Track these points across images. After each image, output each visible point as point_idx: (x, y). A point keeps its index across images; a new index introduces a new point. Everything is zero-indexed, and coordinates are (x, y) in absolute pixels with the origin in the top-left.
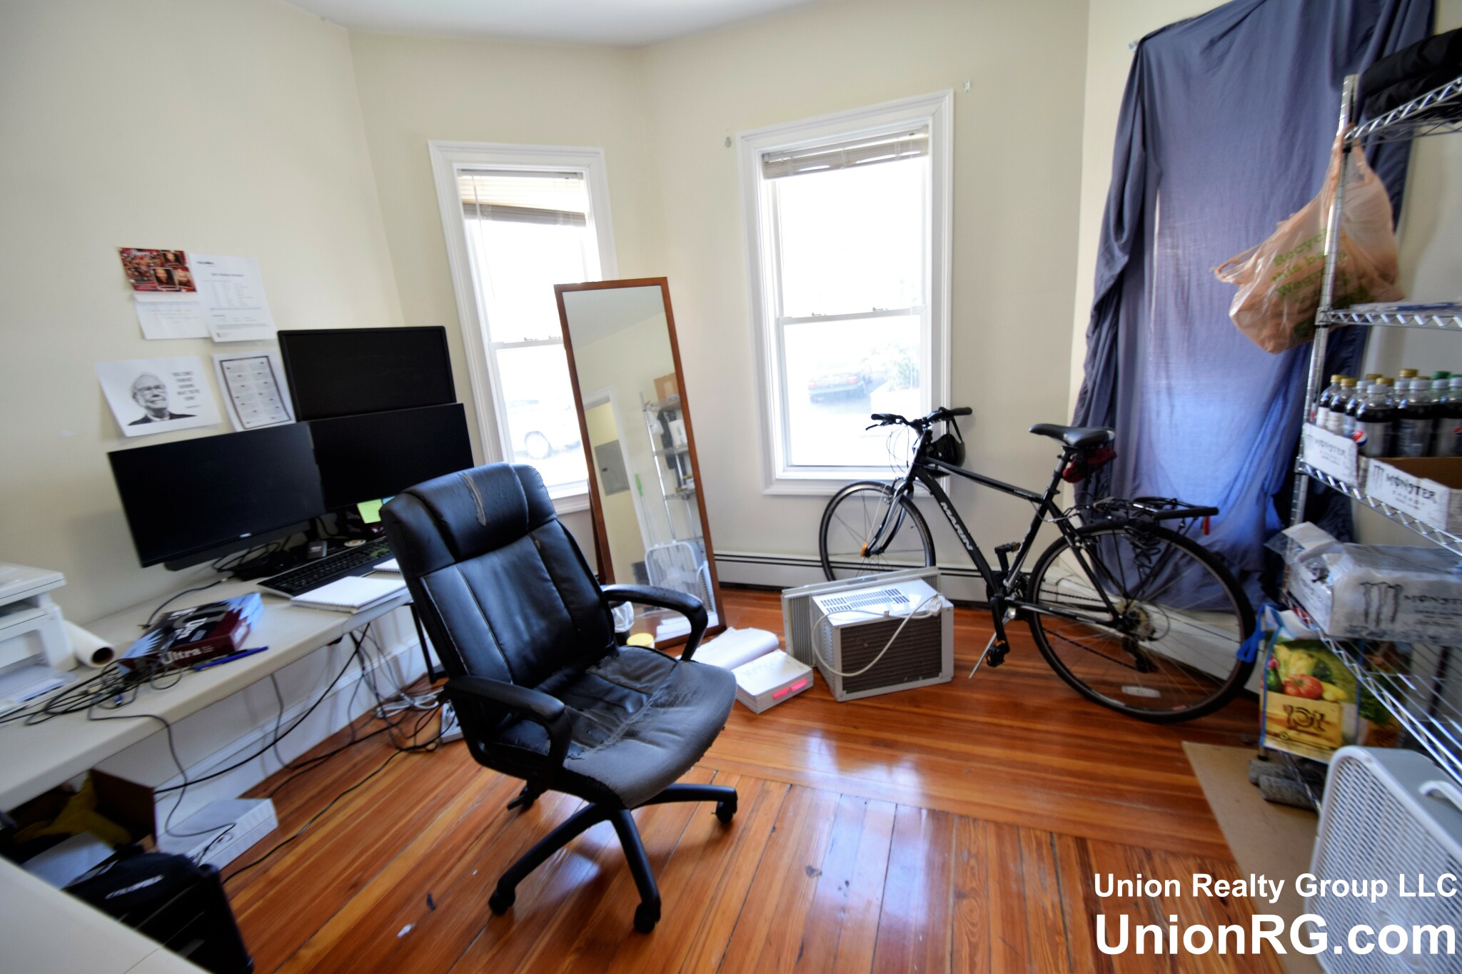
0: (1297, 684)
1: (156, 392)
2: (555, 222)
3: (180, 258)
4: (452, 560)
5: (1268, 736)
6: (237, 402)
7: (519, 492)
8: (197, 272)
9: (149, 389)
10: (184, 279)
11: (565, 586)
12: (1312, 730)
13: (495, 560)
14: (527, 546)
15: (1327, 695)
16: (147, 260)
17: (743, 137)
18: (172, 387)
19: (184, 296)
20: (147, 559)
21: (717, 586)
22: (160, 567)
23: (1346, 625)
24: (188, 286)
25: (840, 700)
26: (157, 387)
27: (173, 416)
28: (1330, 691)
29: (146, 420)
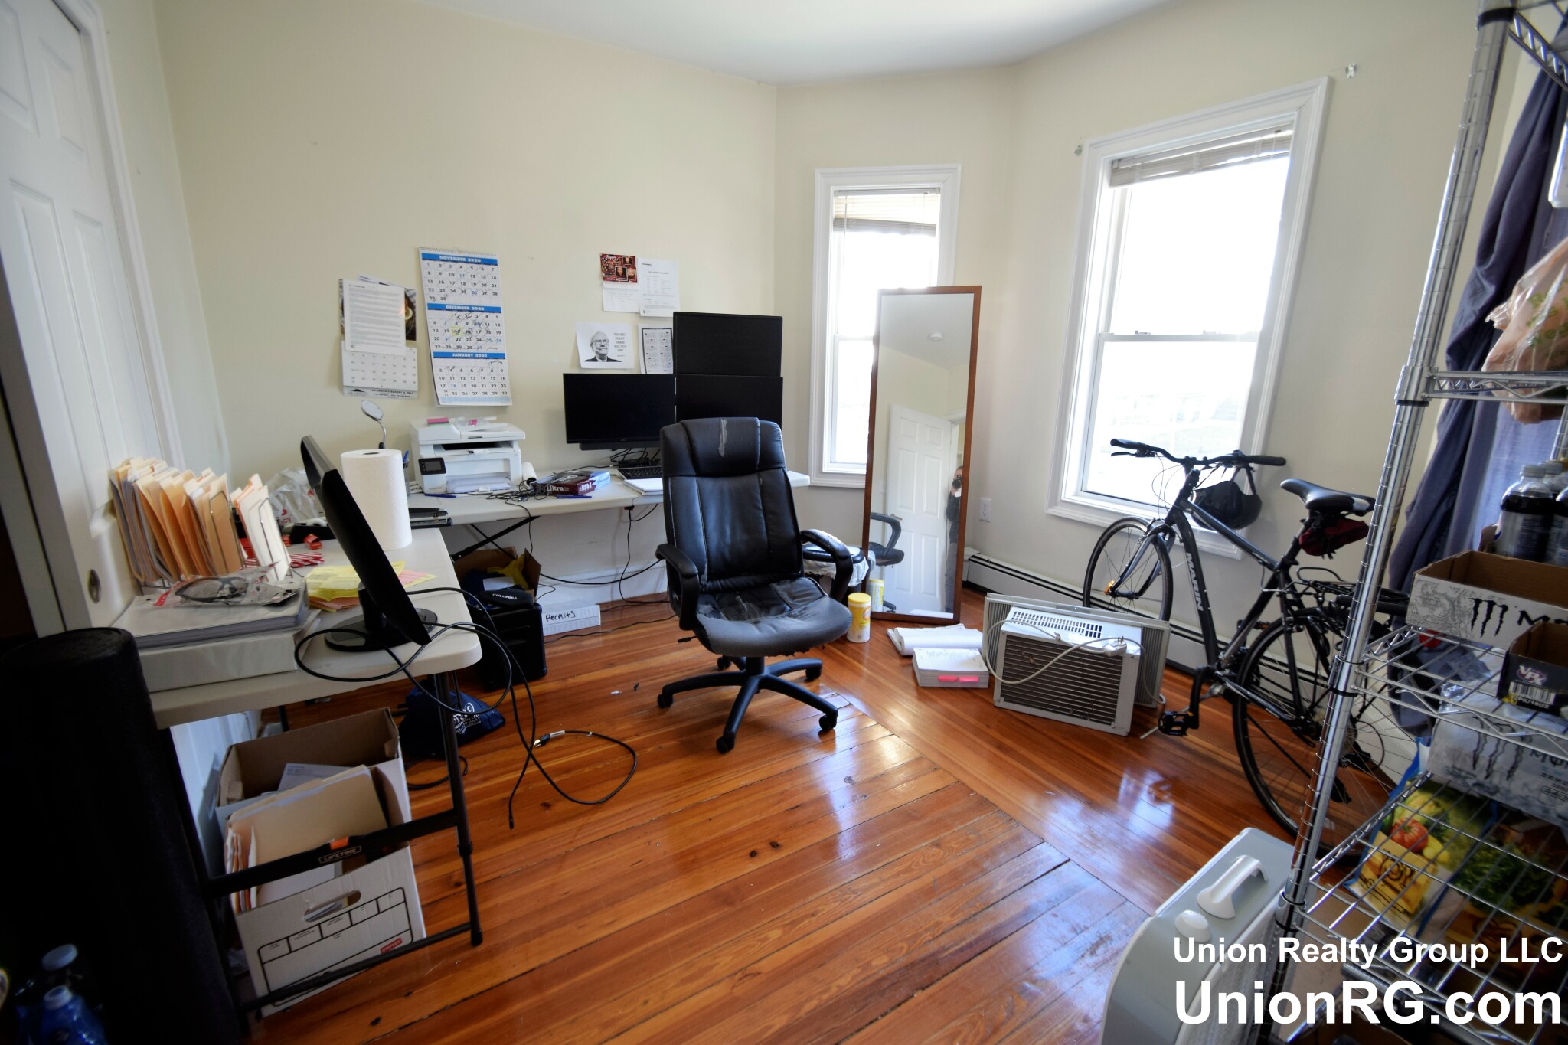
0: (1405, 828)
1: (603, 344)
2: (908, 232)
3: (633, 260)
4: (694, 474)
5: (1360, 880)
6: (646, 356)
7: (755, 441)
8: (640, 270)
9: (600, 341)
10: (632, 275)
11: (770, 516)
12: (1397, 885)
13: (726, 484)
14: (753, 481)
15: (1429, 852)
16: (614, 262)
17: (1092, 145)
18: (612, 341)
19: (630, 285)
20: (570, 439)
21: (960, 584)
22: (577, 445)
23: (1449, 763)
24: (634, 279)
25: (997, 704)
26: (604, 341)
27: (609, 360)
28: (1433, 847)
29: (594, 360)
